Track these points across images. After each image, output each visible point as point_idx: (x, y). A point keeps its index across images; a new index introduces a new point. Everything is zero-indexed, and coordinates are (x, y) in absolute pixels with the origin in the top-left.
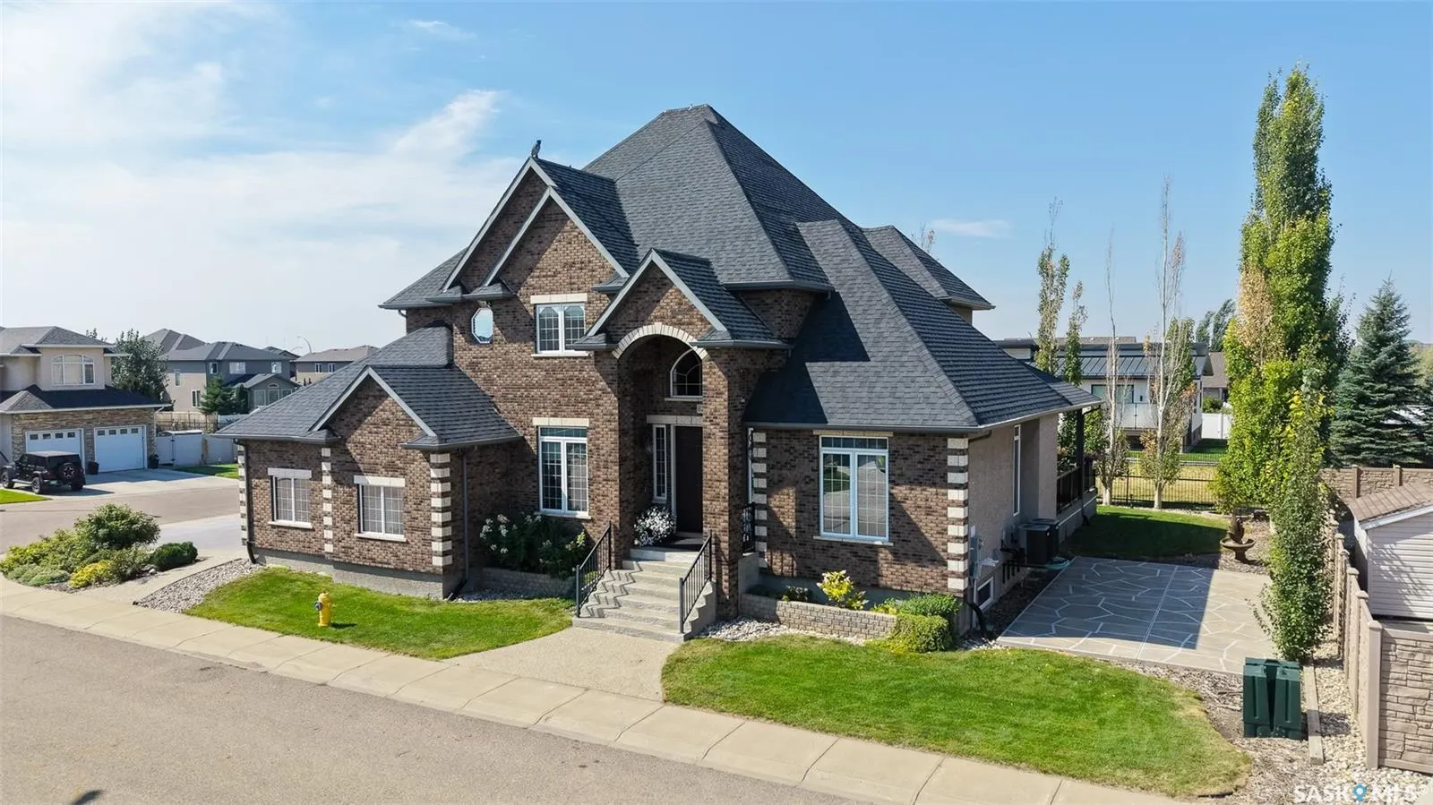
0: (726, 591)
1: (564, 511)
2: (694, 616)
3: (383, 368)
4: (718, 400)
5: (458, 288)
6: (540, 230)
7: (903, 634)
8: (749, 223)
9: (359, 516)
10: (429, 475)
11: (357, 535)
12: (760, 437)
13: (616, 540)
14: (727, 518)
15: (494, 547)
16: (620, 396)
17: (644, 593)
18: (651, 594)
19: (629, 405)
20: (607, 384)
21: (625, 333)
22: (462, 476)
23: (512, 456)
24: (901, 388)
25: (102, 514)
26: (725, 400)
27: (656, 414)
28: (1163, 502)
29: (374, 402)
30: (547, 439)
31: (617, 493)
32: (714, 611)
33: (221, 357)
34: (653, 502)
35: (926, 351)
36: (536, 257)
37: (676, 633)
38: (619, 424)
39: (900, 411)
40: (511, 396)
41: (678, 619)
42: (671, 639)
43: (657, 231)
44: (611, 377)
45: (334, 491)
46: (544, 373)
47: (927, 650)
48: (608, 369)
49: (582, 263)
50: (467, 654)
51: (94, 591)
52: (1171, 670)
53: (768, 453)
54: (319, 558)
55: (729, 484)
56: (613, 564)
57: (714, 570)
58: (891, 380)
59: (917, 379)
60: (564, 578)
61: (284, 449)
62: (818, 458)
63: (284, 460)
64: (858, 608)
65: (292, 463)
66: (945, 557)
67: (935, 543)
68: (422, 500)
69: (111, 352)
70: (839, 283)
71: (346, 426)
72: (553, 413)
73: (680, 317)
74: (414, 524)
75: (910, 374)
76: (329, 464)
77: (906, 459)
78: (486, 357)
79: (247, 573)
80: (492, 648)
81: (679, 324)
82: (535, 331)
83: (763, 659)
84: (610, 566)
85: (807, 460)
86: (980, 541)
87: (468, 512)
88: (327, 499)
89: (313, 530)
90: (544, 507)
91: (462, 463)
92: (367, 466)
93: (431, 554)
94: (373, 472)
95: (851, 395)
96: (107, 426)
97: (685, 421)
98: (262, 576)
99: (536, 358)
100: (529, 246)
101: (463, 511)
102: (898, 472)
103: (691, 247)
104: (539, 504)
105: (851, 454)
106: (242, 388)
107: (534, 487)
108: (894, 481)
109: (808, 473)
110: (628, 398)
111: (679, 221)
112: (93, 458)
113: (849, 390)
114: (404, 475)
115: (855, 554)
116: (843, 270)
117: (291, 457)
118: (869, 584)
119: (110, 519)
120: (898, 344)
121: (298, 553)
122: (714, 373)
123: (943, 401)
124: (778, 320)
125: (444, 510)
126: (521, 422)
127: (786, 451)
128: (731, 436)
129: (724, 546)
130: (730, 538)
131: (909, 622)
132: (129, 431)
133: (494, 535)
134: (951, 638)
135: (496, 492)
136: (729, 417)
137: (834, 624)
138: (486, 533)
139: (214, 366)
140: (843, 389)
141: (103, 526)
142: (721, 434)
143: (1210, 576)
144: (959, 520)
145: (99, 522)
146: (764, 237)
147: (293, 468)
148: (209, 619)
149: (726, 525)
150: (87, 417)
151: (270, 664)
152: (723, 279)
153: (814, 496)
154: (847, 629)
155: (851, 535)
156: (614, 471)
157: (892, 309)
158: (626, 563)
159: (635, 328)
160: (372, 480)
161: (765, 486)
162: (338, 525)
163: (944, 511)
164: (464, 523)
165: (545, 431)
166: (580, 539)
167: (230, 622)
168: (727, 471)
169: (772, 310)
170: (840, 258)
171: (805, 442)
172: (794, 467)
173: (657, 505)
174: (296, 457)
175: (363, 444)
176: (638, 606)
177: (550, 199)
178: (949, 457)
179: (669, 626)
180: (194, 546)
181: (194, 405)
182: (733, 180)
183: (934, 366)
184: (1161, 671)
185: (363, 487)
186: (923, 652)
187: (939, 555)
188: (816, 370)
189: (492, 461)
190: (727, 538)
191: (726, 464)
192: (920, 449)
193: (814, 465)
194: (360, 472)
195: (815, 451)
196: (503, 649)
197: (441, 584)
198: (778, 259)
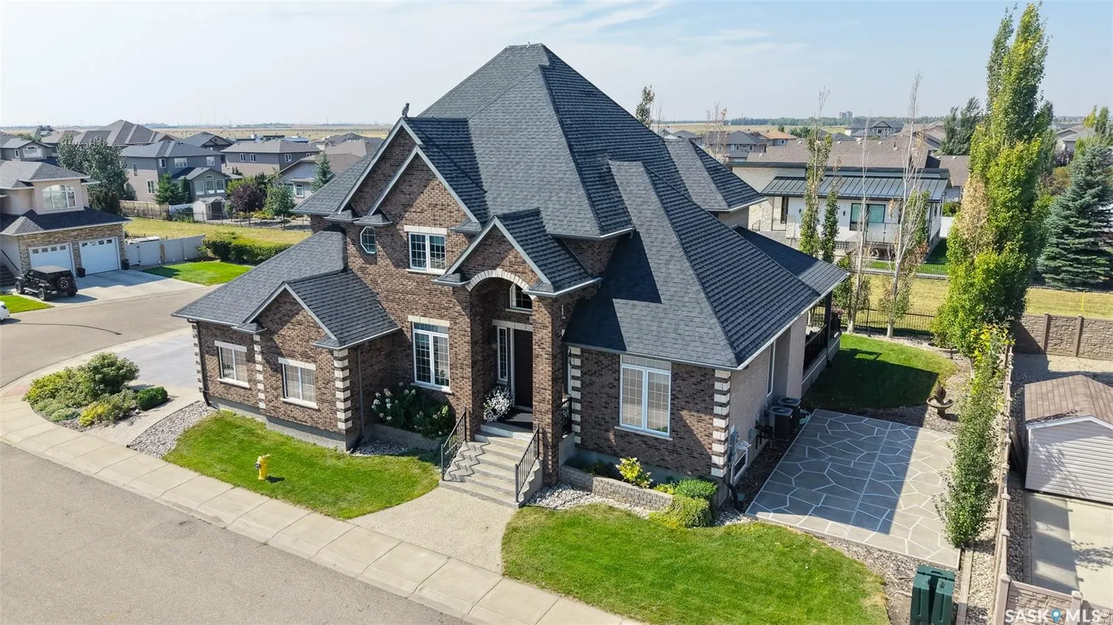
0: (550, 467)
1: (432, 385)
2: (526, 488)
3: (295, 282)
4: (544, 331)
5: (350, 211)
6: (410, 177)
7: (676, 512)
8: (571, 177)
9: (283, 385)
10: (333, 365)
11: (282, 399)
12: (576, 350)
13: (470, 421)
14: (550, 416)
15: (382, 415)
16: (472, 317)
17: (491, 464)
18: (495, 465)
19: (478, 322)
20: (463, 308)
21: (475, 274)
22: (357, 363)
23: (393, 341)
24: (682, 326)
25: (97, 363)
26: (549, 332)
27: (500, 319)
28: (894, 329)
30: (420, 332)
31: (470, 388)
32: (541, 480)
33: (167, 155)
34: (498, 382)
35: (703, 295)
36: (408, 196)
37: (512, 500)
38: (472, 338)
39: (680, 347)
40: (391, 298)
41: (513, 489)
42: (510, 506)
43: (500, 174)
44: (465, 304)
45: (264, 366)
46: (415, 284)
47: (693, 526)
48: (461, 297)
49: (443, 205)
50: (365, 514)
51: (98, 431)
52: (869, 551)
53: (582, 362)
54: (256, 409)
55: (552, 392)
56: (468, 437)
57: (541, 451)
58: (675, 317)
59: (695, 319)
60: (433, 438)
62: (619, 371)
63: (226, 338)
64: (645, 487)
65: (232, 340)
66: (710, 453)
67: (703, 443)
68: (329, 382)
69: (86, 182)
70: (639, 223)
71: (270, 321)
72: (423, 314)
73: (516, 267)
74: (324, 397)
75: (689, 314)
76: (260, 347)
77: (684, 380)
79: (205, 415)
80: (382, 509)
81: (516, 272)
82: (408, 252)
83: (574, 531)
84: (466, 439)
85: (611, 372)
86: (738, 436)
87: (363, 388)
88: (259, 371)
89: (250, 389)
90: (418, 380)
91: (357, 354)
92: (288, 352)
93: (337, 420)
94: (293, 357)
95: (644, 327)
96: (89, 239)
97: (521, 327)
98: (216, 420)
99: (410, 272)
100: (402, 187)
101: (359, 387)
102: (678, 389)
103: (525, 193)
104: (414, 377)
105: (643, 370)
106: (185, 180)
107: (410, 365)
108: (674, 395)
109: (611, 380)
110: (478, 317)
111: (517, 167)
112: (80, 265)
113: (644, 323)
114: (315, 362)
115: (645, 443)
116: (643, 211)
117: (231, 335)
118: (654, 465)
119: (103, 366)
120: (682, 286)
121: (240, 404)
122: (541, 312)
123: (712, 341)
124: (591, 262)
125: (345, 390)
126: (399, 317)
127: (595, 363)
128: (554, 357)
129: (549, 435)
130: (552, 430)
131: (681, 503)
132: (105, 242)
133: (382, 407)
134: (711, 517)
135: (383, 369)
136: (552, 344)
137: (627, 497)
138: (376, 405)
139: (163, 161)
140: (639, 321)
141: (99, 373)
142: (547, 356)
143: (914, 436)
144: (722, 428)
145: (96, 370)
146: (582, 192)
147: (233, 343)
148: (181, 466)
149: (550, 421)
150: (73, 234)
151: (228, 519)
152: (550, 229)
153: (616, 398)
154: (637, 501)
155: (642, 429)
156: (468, 372)
157: (679, 252)
158: (478, 437)
159: (483, 271)
160: (291, 362)
161: (579, 386)
162: (268, 390)
163: (711, 421)
164: (359, 396)
165: (417, 326)
166: (445, 410)
167: (196, 470)
168: (550, 383)
169: (586, 253)
170: (642, 199)
171: (609, 358)
172: (601, 375)
173: (501, 385)
174: (235, 337)
175: (284, 336)
176: (486, 475)
177: (417, 155)
178: (716, 383)
179: (508, 493)
180: (165, 389)
181: (150, 192)
182: (560, 131)
183: (708, 309)
184: (861, 551)
185: (285, 365)
186: (690, 527)
187: (706, 450)
188: (619, 304)
189: (379, 347)
190: (550, 430)
191: (550, 378)
192: (694, 374)
193: (616, 375)
194: (283, 356)
195: (617, 366)
196: (389, 510)
197: (345, 443)
198: (592, 215)
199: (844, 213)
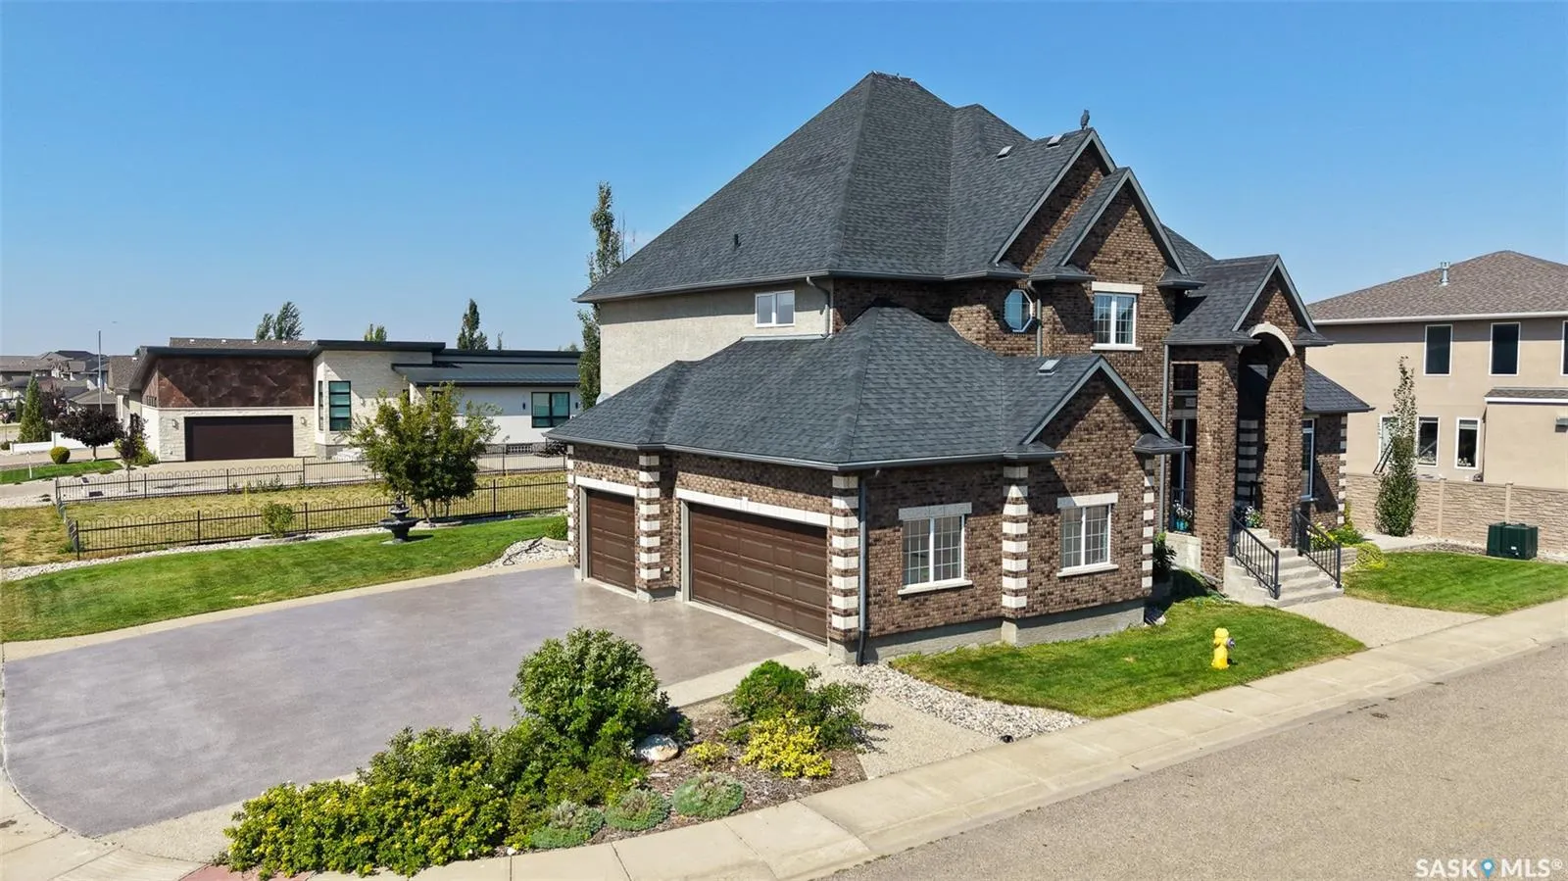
9: (1059, 549)
10: (1143, 485)
11: (1059, 574)
26: (1303, 392)
29: (1087, 402)
36: (1100, 240)
37: (1335, 589)
41: (1325, 578)
45: (1031, 522)
49: (1140, 253)
54: (995, 620)
61: (929, 477)
63: (930, 493)
65: (941, 496)
68: (1135, 515)
71: (1050, 434)
74: (1126, 544)
76: (1021, 488)
77: (1324, 433)
78: (1022, 349)
82: (1093, 321)
88: (1019, 537)
89: (972, 586)
92: (1074, 484)
93: (1141, 575)
94: (1082, 490)
102: (1321, 444)
108: (1318, 452)
114: (1117, 488)
117: (939, 488)
121: (946, 625)
122: (1298, 368)
136: (1302, 406)
144: (1343, 475)
147: (941, 504)
159: (1253, 325)
160: (1081, 500)
162: (1033, 567)
163: (1338, 469)
174: (948, 487)
175: (1070, 457)
177: (1127, 181)
178: (1341, 430)
185: (1068, 511)
194: (1066, 493)
197: (1142, 611)
199: (524, 406)
